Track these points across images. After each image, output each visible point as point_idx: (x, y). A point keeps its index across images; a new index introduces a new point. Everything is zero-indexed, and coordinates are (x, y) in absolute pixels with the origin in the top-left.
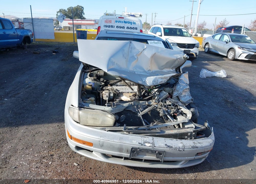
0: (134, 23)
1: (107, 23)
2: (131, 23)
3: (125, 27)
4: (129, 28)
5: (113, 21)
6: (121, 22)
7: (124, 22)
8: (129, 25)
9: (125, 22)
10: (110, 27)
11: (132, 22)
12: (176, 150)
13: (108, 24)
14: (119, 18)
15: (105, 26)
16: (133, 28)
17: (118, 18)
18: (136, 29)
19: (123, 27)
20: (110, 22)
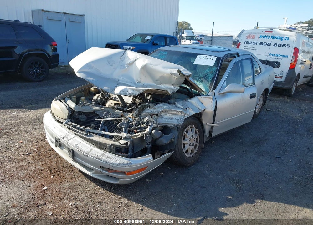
0: (286, 38)
1: (249, 38)
2: (281, 39)
3: (271, 44)
4: (278, 45)
5: (257, 37)
6: (268, 37)
7: (271, 38)
8: (278, 42)
9: (273, 37)
10: (252, 43)
11: (283, 38)
12: (81, 152)
13: (249, 40)
14: (266, 32)
15: (246, 43)
16: (284, 46)
17: (264, 32)
18: (289, 46)
19: (268, 43)
20: (253, 37)
